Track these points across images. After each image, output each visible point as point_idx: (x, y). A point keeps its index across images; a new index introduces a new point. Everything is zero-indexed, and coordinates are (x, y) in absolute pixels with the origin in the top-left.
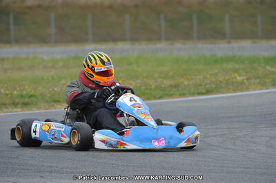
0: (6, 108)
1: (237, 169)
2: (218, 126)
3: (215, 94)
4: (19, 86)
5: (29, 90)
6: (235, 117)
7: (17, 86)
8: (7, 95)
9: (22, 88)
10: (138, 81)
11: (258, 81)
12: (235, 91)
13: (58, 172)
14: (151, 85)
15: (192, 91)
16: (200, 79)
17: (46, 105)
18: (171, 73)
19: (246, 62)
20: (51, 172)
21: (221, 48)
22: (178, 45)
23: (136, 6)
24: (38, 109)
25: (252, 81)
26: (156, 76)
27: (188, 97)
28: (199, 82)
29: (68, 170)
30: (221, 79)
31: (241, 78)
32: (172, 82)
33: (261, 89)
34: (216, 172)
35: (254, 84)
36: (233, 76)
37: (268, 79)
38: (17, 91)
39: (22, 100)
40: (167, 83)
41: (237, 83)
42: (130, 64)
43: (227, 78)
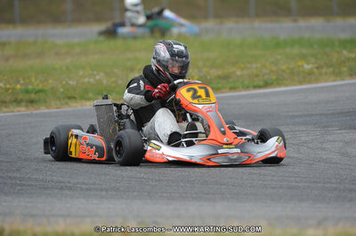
0: (6, 107)
3: (275, 87)
4: (24, 79)
5: (36, 83)
6: (297, 116)
7: (21, 79)
8: (7, 90)
9: (27, 81)
11: (331, 69)
12: (301, 83)
13: (70, 189)
15: (246, 82)
16: (256, 68)
17: (58, 102)
18: (220, 60)
19: (316, 46)
20: (62, 188)
21: (284, 28)
22: (230, 24)
24: (47, 108)
25: (324, 70)
26: (200, 64)
27: (240, 91)
28: (255, 72)
29: (84, 186)
30: (284, 67)
31: (310, 67)
32: (220, 72)
33: (334, 81)
34: (274, 188)
35: (326, 74)
36: (300, 63)
37: (345, 67)
38: (21, 85)
39: (27, 97)
40: (214, 73)
41: (305, 72)
43: (291, 66)
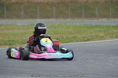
0: (2, 46)
1: (100, 73)
2: (92, 55)
3: (91, 41)
4: (8, 37)
5: (12, 38)
6: (98, 51)
8: (2, 40)
9: (9, 37)
10: (58, 35)
11: (110, 36)
12: (99, 40)
13: (24, 73)
14: (64, 37)
15: (81, 39)
16: (85, 34)
17: (19, 45)
18: (73, 32)
19: (104, 28)
20: (21, 73)
21: (94, 22)
22: (76, 20)
23: (58, 3)
25: (107, 36)
26: (66, 33)
27: (79, 42)
28: (84, 36)
29: (28, 73)
30: (94, 35)
31: (103, 34)
32: (73, 36)
33: (111, 39)
35: (108, 37)
36: (99, 33)
37: (114, 35)
38: (7, 38)
39: (9, 43)
40: (71, 36)
41: (101, 36)
42: (55, 28)
43: (96, 34)
